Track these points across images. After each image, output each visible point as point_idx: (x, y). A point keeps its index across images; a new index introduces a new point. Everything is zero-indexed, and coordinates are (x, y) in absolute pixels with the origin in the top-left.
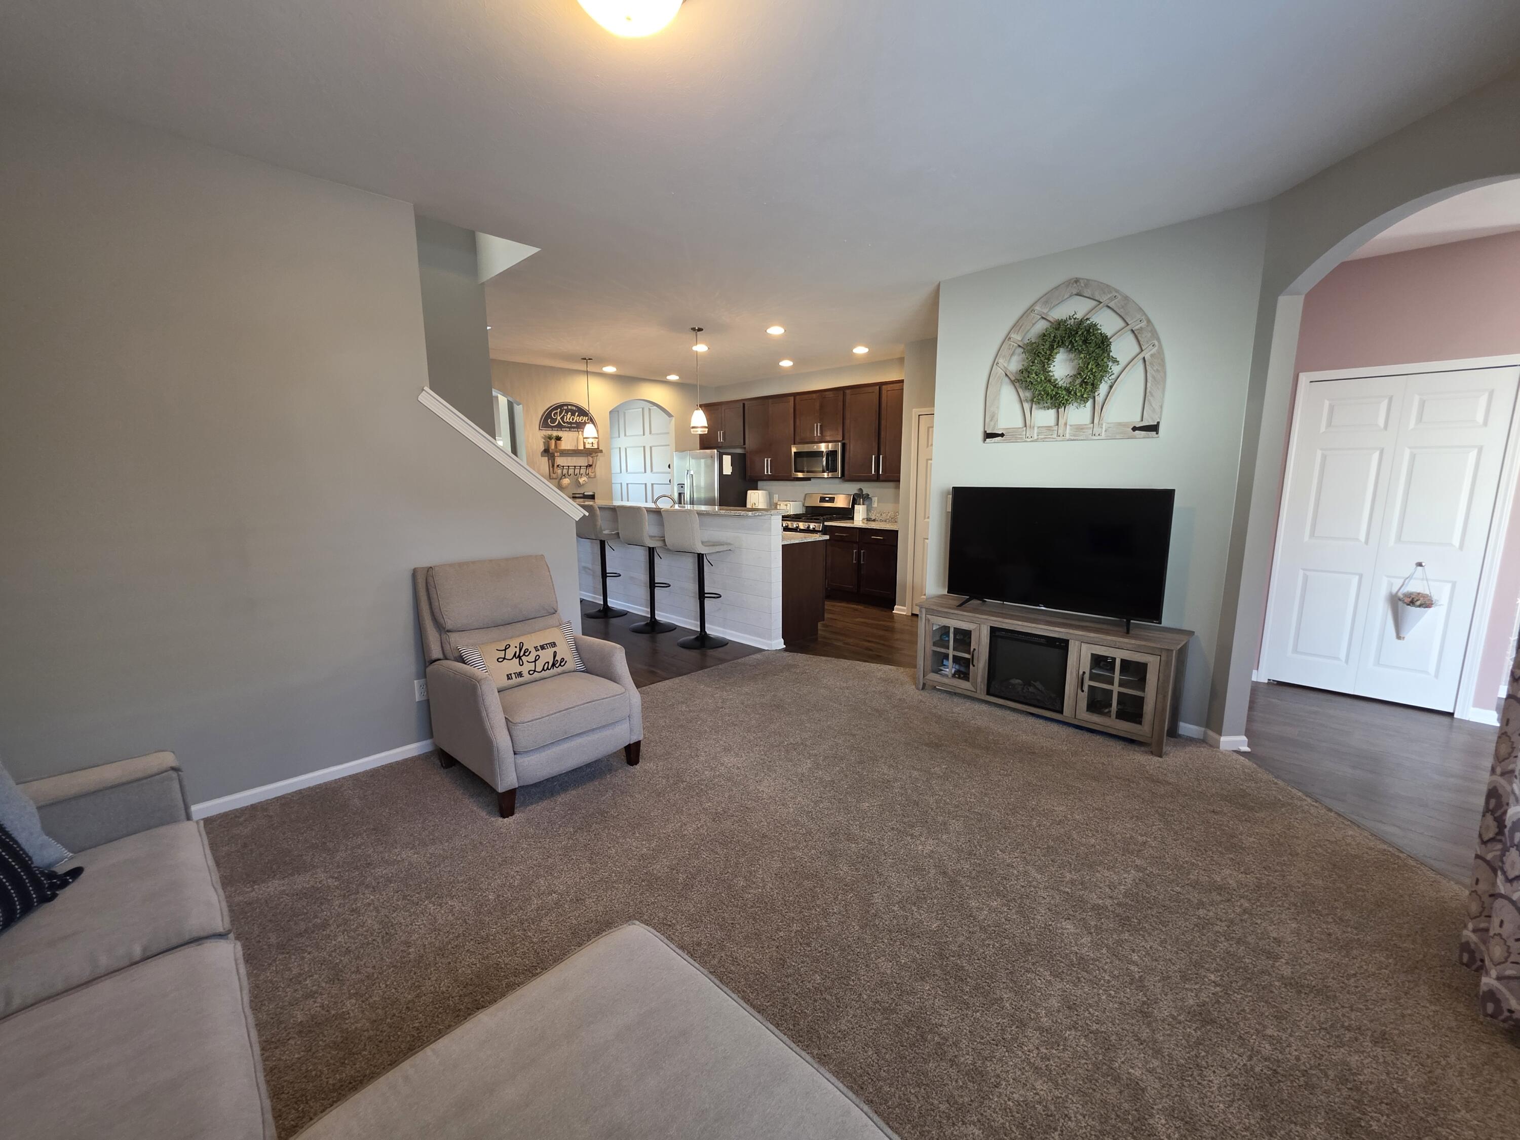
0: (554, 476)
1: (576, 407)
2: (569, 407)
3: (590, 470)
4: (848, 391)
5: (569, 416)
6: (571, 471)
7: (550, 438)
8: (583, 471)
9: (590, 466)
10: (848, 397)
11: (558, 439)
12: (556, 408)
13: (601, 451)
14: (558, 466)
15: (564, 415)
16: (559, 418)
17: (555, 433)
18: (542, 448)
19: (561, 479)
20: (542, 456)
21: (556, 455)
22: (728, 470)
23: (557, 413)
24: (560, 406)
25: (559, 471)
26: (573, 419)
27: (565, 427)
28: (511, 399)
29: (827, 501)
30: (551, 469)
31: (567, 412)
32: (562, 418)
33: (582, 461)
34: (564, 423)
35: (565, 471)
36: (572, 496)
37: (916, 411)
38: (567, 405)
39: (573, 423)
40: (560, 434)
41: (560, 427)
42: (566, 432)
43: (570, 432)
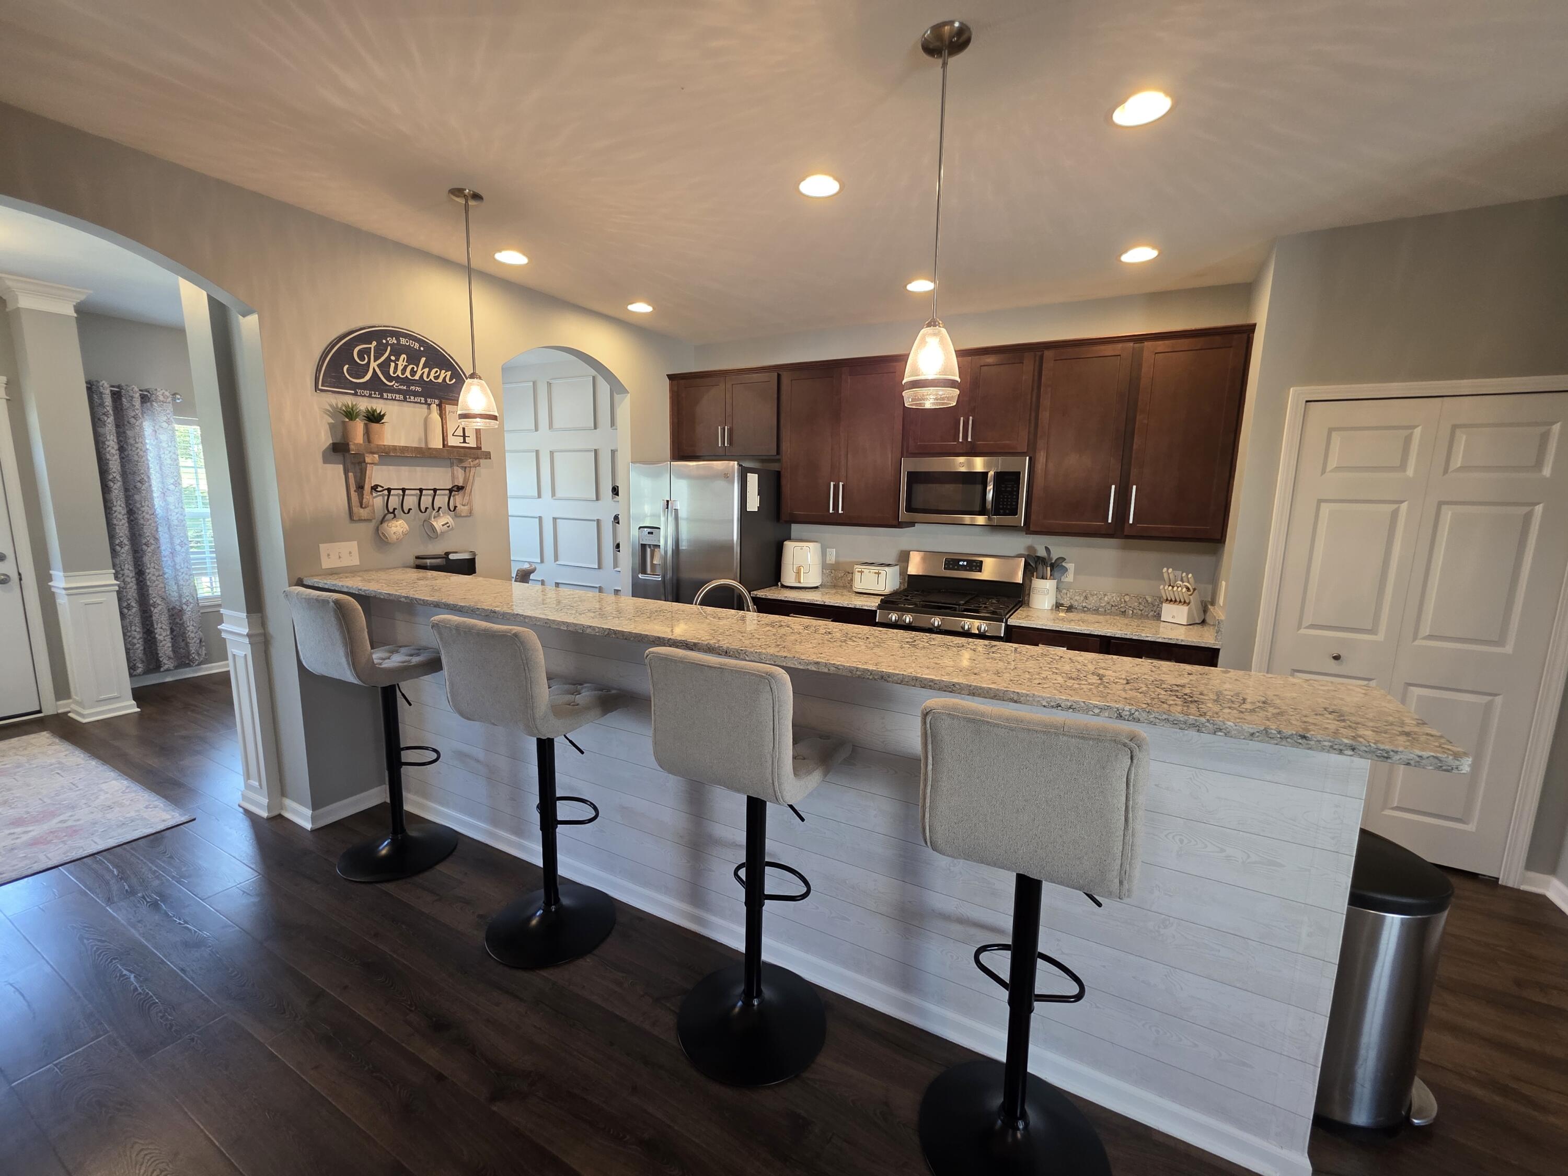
0: (363, 513)
1: (421, 342)
2: (403, 341)
3: (458, 499)
4: (1048, 354)
5: (402, 363)
6: (411, 501)
7: (350, 414)
8: (441, 500)
9: (460, 488)
10: (1048, 365)
11: (374, 418)
12: (364, 339)
13: (487, 455)
14: (374, 488)
15: (388, 360)
16: (374, 365)
17: (364, 404)
18: (325, 439)
19: (382, 521)
20: (326, 460)
21: (368, 460)
22: (753, 504)
23: (366, 351)
24: (377, 335)
25: (378, 501)
26: (413, 373)
27: (391, 390)
28: (223, 297)
29: (964, 568)
30: (354, 495)
31: (396, 353)
32: (384, 366)
33: (439, 477)
34: (390, 378)
35: (394, 502)
36: (411, 560)
37: (1295, 395)
38: (397, 334)
39: (414, 382)
40: (378, 406)
41: (376, 387)
42: (396, 402)
43: (405, 403)
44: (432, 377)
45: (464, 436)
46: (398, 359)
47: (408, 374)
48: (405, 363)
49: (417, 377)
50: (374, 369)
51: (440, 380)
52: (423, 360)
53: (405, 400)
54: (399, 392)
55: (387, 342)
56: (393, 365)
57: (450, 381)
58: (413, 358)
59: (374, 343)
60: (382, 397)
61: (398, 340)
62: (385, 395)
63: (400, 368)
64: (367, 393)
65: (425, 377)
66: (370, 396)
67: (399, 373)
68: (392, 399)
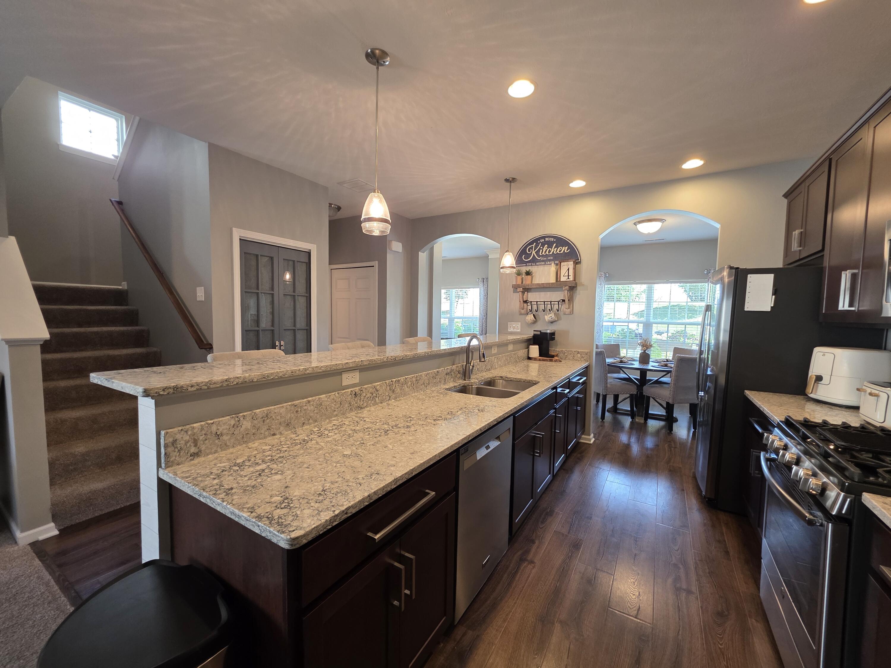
0: (522, 311)
1: (555, 237)
2: (547, 239)
3: (564, 306)
6: (542, 307)
7: (519, 274)
8: (556, 306)
9: (564, 301)
11: (529, 273)
12: (532, 243)
13: (579, 284)
14: (525, 302)
15: (540, 249)
16: (534, 252)
17: (528, 269)
23: (532, 248)
24: (536, 241)
25: (528, 307)
26: (550, 251)
27: (540, 261)
30: (521, 305)
31: (543, 245)
32: (538, 252)
33: (557, 296)
34: (539, 256)
38: (544, 238)
39: (550, 256)
40: (533, 269)
41: (534, 261)
42: (542, 266)
43: (546, 266)
44: (558, 251)
45: (568, 276)
46: (543, 248)
47: (547, 253)
48: (546, 248)
49: (551, 253)
50: (534, 254)
51: (562, 252)
52: (555, 244)
53: (545, 264)
54: (543, 261)
55: (540, 241)
56: (541, 250)
57: (567, 251)
58: (550, 244)
59: (535, 244)
60: (536, 265)
61: (545, 240)
62: (537, 264)
63: (544, 251)
64: (530, 264)
65: (555, 253)
66: (531, 265)
67: (543, 253)
68: (540, 265)
